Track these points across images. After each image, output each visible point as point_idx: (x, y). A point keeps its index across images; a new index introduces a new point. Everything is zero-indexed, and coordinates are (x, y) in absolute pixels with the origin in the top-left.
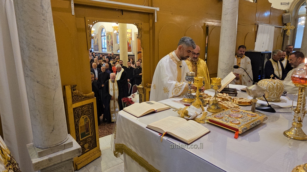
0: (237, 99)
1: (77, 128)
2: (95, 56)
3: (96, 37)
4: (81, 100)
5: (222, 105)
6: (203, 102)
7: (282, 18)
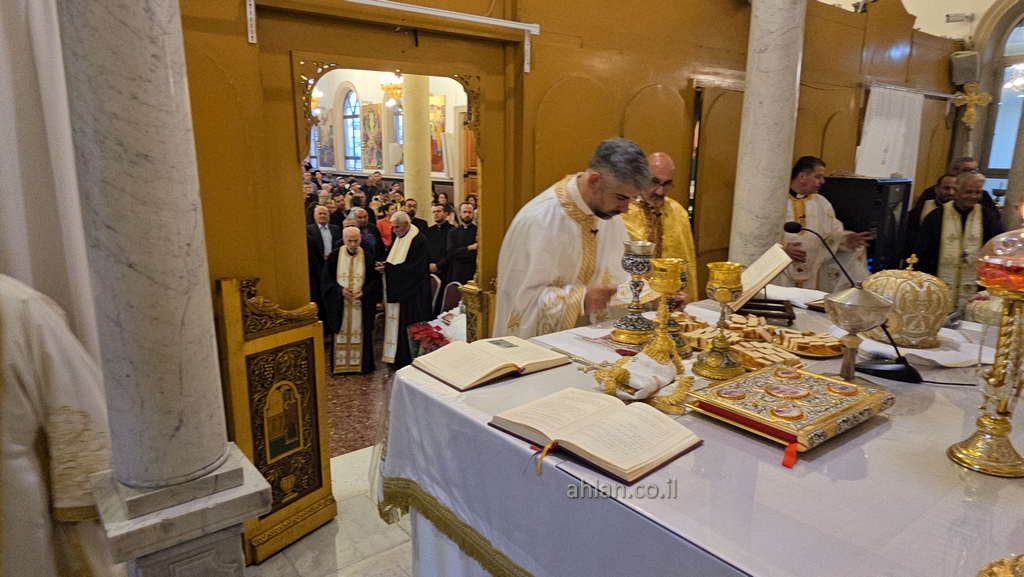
0: (795, 336)
1: (258, 422)
2: (320, 183)
3: (325, 120)
4: (273, 331)
5: (744, 355)
6: (680, 343)
7: (950, 67)
